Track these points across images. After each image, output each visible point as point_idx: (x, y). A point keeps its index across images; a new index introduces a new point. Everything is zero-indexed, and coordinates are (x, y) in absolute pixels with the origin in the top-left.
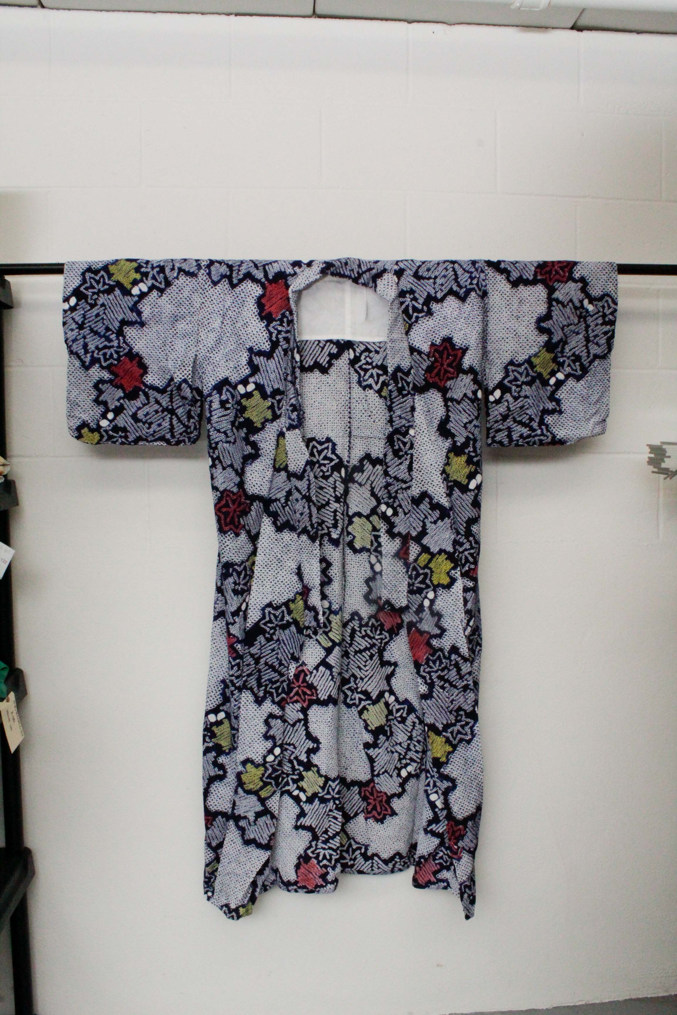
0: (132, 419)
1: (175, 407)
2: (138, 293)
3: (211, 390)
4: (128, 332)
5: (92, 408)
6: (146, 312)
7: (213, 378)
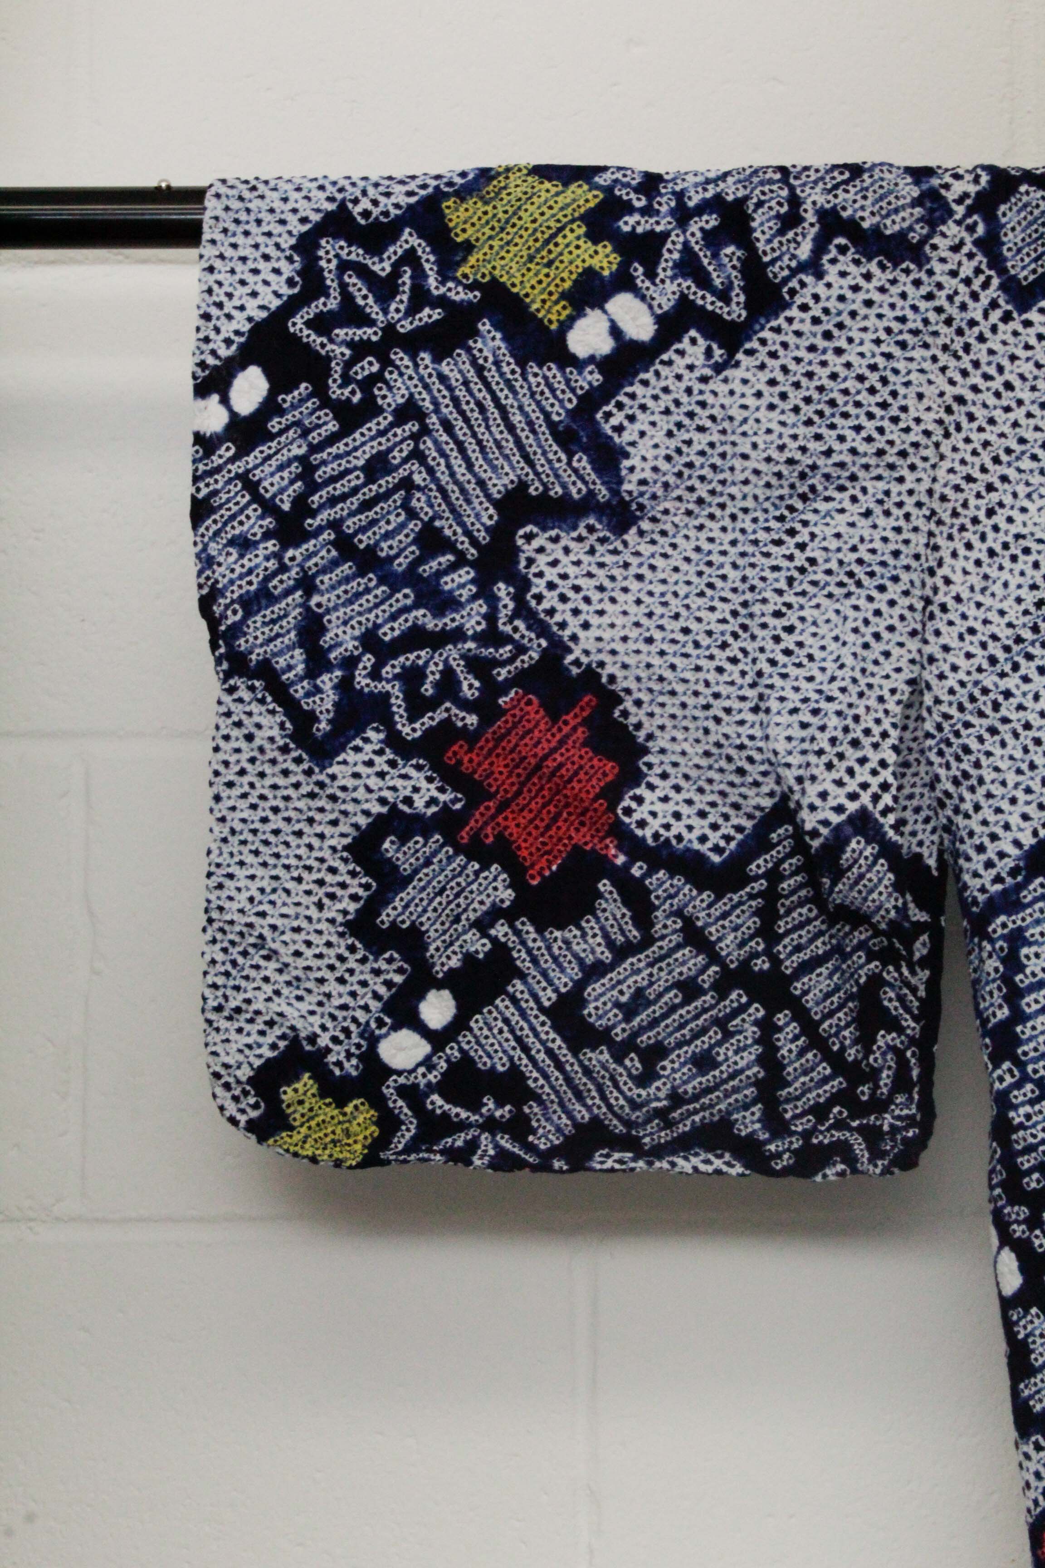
0: (555, 1028)
1: (789, 965)
2: (605, 346)
3: (1014, 872)
4: (542, 560)
5: (341, 968)
6: (644, 448)
7: (1021, 808)
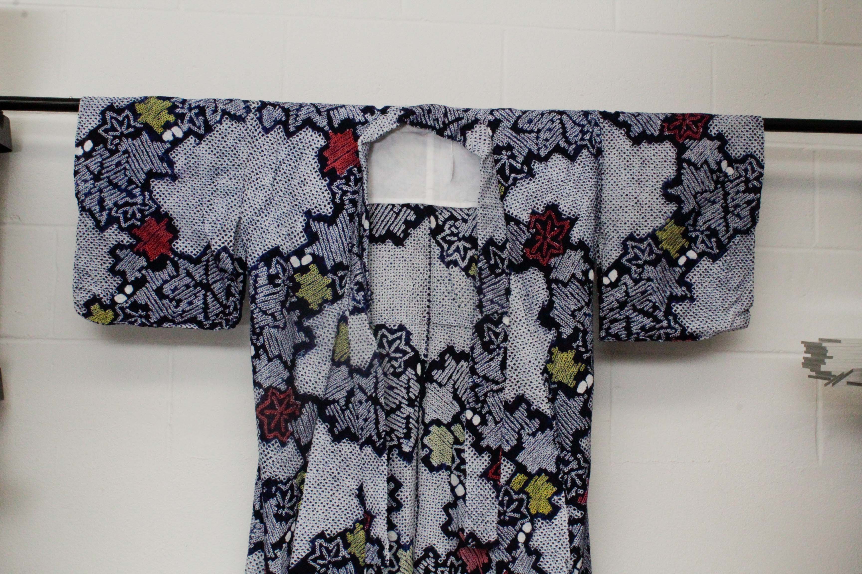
0: (156, 294)
1: (211, 282)
2: (171, 138)
3: (257, 261)
4: (156, 187)
5: (106, 279)
6: (179, 162)
7: (260, 246)
